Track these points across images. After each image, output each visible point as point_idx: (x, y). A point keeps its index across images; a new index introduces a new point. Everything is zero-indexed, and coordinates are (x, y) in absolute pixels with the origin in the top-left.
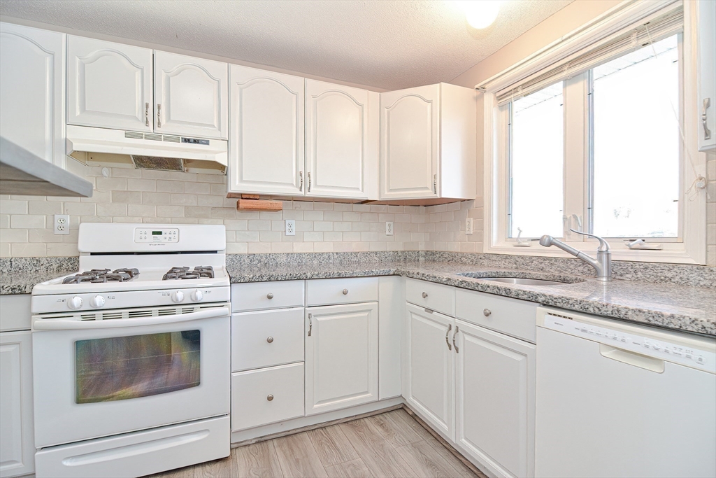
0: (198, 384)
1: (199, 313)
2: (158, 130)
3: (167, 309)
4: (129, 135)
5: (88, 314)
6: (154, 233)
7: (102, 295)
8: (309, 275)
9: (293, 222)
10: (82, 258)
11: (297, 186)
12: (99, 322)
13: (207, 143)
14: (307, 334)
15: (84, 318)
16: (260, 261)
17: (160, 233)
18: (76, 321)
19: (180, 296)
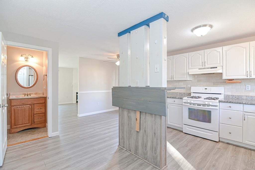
0: (210, 123)
1: (211, 107)
2: (205, 67)
3: (204, 105)
4: (200, 69)
5: (191, 104)
6: (205, 89)
7: (193, 101)
8: (244, 103)
9: (250, 86)
10: (191, 93)
11: (246, 76)
12: (192, 105)
13: (217, 68)
14: (244, 120)
15: (190, 104)
16: (236, 97)
17: (207, 89)
18: (189, 104)
19: (206, 103)
